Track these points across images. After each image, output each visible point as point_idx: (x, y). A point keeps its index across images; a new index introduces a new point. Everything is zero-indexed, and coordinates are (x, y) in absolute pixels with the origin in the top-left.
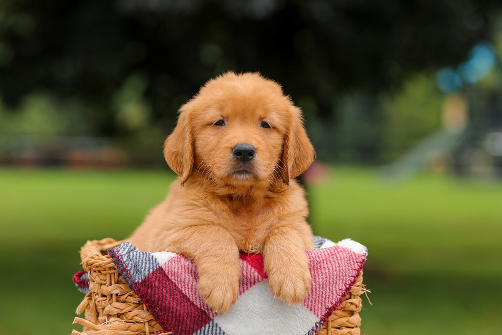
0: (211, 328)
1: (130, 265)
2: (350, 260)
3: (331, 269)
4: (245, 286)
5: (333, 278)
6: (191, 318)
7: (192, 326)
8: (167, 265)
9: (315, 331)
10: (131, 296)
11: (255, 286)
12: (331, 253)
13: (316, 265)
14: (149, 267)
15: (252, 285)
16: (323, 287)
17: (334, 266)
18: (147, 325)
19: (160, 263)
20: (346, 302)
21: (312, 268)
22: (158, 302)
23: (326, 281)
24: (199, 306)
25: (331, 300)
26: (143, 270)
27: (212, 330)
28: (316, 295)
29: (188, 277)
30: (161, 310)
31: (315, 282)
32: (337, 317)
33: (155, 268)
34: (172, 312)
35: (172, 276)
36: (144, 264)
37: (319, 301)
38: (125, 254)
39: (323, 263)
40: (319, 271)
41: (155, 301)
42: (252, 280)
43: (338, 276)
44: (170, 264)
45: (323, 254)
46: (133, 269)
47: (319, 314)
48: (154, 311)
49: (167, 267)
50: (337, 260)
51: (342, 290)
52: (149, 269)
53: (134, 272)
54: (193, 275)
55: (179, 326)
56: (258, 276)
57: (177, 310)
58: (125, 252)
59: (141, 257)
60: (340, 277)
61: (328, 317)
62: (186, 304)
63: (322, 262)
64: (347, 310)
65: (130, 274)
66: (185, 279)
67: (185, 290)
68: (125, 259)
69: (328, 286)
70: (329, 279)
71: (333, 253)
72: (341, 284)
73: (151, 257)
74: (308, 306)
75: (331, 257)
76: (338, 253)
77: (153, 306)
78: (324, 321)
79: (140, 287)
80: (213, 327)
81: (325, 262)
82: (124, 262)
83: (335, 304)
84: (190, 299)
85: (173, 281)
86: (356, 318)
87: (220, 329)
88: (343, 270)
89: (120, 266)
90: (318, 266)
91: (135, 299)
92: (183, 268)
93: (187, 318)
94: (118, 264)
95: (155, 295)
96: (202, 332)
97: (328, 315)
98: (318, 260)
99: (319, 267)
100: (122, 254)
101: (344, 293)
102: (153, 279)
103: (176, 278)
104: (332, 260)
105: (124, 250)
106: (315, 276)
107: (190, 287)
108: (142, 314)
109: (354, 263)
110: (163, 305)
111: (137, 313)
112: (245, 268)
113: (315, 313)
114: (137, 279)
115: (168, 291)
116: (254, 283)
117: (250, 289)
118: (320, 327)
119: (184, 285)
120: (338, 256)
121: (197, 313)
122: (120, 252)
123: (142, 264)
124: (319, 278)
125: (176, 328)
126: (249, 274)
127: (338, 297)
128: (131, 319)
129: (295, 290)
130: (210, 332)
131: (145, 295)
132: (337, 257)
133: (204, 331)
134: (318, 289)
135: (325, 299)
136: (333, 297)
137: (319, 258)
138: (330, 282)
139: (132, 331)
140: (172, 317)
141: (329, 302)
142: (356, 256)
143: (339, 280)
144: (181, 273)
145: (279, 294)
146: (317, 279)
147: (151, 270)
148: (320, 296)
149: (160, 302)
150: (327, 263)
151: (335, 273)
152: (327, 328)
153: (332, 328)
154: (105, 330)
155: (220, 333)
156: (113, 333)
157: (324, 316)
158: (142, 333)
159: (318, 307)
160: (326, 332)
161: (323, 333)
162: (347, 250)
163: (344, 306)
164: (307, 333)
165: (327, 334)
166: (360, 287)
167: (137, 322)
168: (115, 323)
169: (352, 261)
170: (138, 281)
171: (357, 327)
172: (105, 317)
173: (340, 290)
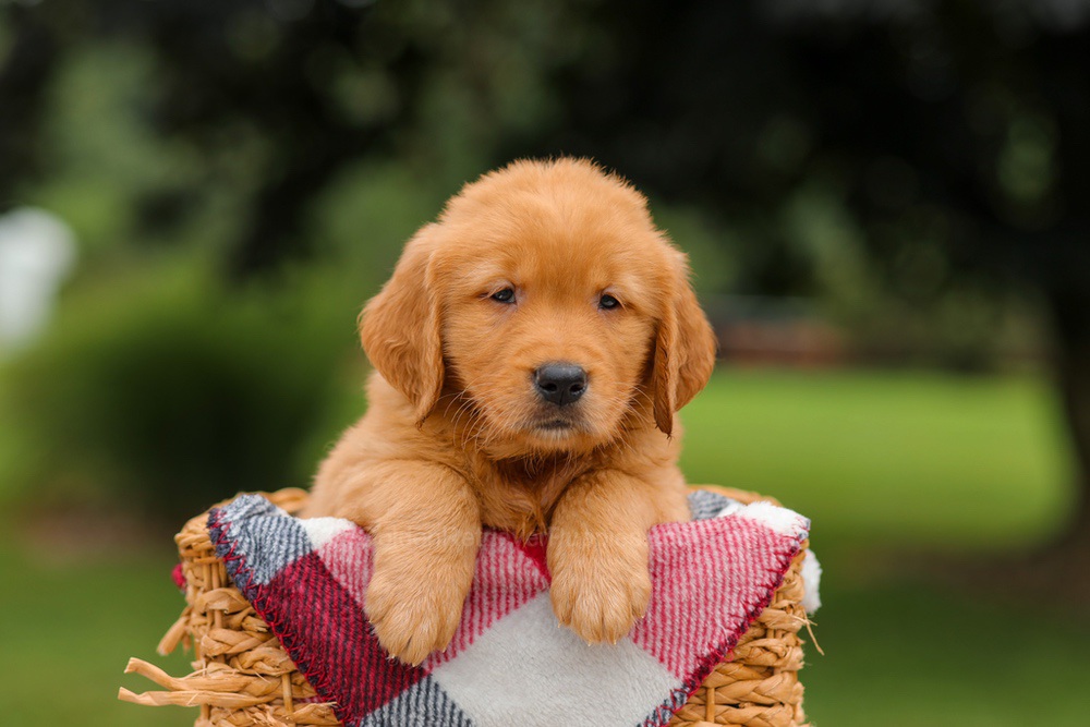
0: (423, 694)
1: (245, 546)
2: (759, 546)
3: (709, 566)
4: (512, 601)
5: (715, 589)
6: (377, 668)
7: (379, 686)
8: (329, 549)
9: (670, 709)
10: (253, 615)
11: (533, 602)
12: (715, 529)
13: (675, 556)
14: (287, 551)
15: (528, 597)
16: (690, 609)
17: (717, 560)
18: (286, 682)
19: (313, 543)
20: (751, 644)
22: (303, 629)
23: (698, 594)
25: (708, 639)
26: (272, 557)
27: (427, 698)
28: (672, 627)
30: (310, 649)
31: (672, 596)
32: (728, 679)
33: (301, 554)
34: (335, 654)
35: (340, 574)
36: (276, 543)
37: (680, 639)
38: (236, 522)
39: (694, 551)
40: (683, 570)
41: (296, 627)
42: (528, 587)
43: (727, 583)
44: (335, 546)
45: (694, 532)
46: (252, 555)
47: (681, 669)
48: (296, 651)
49: (328, 552)
50: (727, 547)
51: (737, 616)
52: (286, 557)
53: (255, 562)
55: (350, 687)
56: (539, 579)
57: (345, 650)
58: (237, 517)
59: (273, 527)
60: (731, 586)
61: (701, 678)
63: (690, 549)
64: (754, 663)
65: (244, 566)
68: (235, 531)
69: (702, 606)
70: (706, 590)
71: (719, 530)
72: (734, 604)
73: (294, 528)
74: (654, 650)
75: (713, 539)
76: (731, 529)
77: (293, 639)
78: (693, 688)
79: (264, 596)
80: (428, 690)
81: (698, 550)
82: (231, 538)
83: (719, 649)
85: (343, 584)
86: (777, 685)
87: (445, 697)
88: (739, 570)
89: (222, 546)
90: (682, 558)
91: (257, 624)
92: (366, 557)
94: (219, 542)
95: (296, 614)
96: (404, 701)
98: (681, 544)
99: (682, 562)
100: (230, 520)
101: (743, 624)
102: (294, 578)
103: (350, 579)
104: (713, 545)
105: (236, 512)
106: (672, 582)
108: (273, 658)
109: (769, 555)
110: (315, 637)
111: (263, 655)
112: (510, 558)
113: (670, 668)
114: (260, 577)
115: (328, 605)
116: (533, 593)
117: (523, 607)
118: (682, 702)
120: (729, 537)
122: (226, 515)
123: (272, 544)
124: (680, 588)
125: (343, 691)
126: (520, 572)
127: (726, 631)
128: (251, 668)
129: (603, 614)
130: (421, 701)
131: (275, 614)
132: (726, 540)
133: (408, 699)
134: (677, 613)
135: (696, 635)
136: (714, 632)
137: (684, 540)
138: (706, 597)
139: (252, 695)
140: (336, 665)
141: (703, 642)
142: (774, 539)
143: (731, 593)
145: (567, 621)
146: (676, 588)
147: (291, 558)
148: (684, 629)
149: (307, 631)
150: (702, 554)
151: (719, 576)
152: (705, 704)
153: (716, 704)
154: (190, 690)
155: (444, 705)
156: (207, 698)
157: (693, 676)
158: (278, 701)
159: (678, 653)
160: (703, 713)
161: (695, 715)
162: (754, 524)
163: (745, 654)
164: (651, 712)
165: (706, 719)
166: (792, 611)
167: (263, 675)
168: (214, 677)
169: (763, 550)
170: (263, 581)
171: (782, 704)
172: (202, 661)
173: (731, 615)
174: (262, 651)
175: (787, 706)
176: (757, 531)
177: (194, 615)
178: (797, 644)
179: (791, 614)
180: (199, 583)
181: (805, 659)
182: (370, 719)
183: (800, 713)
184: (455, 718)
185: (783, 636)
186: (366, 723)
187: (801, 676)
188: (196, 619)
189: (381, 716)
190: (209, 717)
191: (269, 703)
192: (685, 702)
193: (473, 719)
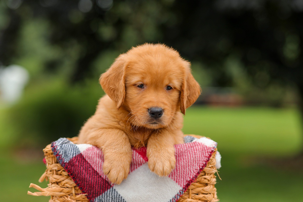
0: (111, 192)
1: (61, 152)
2: (203, 150)
3: (189, 156)
4: (135, 166)
5: (191, 162)
6: (98, 185)
7: (99, 190)
8: (85, 152)
9: (179, 195)
10: (64, 171)
11: (142, 166)
12: (191, 146)
13: (180, 154)
14: (73, 153)
15: (140, 165)
16: (184, 168)
17: (191, 154)
18: (73, 189)
19: (81, 150)
20: (201, 177)
21: (178, 155)
22: (78, 175)
23: (186, 164)
24: (104, 178)
25: (189, 176)
26: (69, 155)
27: (112, 193)
28: (179, 173)
29: (98, 160)
30: (80, 180)
31: (179, 164)
32: (195, 187)
33: (77, 154)
34: (87, 182)
35: (88, 159)
36: (70, 151)
37: (182, 176)
38: (59, 146)
39: (185, 152)
40: (182, 157)
41: (76, 174)
42: (139, 162)
44: (87, 152)
45: (185, 147)
46: (63, 154)
47: (182, 184)
48: (76, 181)
49: (85, 153)
50: (194, 150)
51: (197, 169)
53: (64, 156)
54: (102, 159)
55: (91, 190)
56: (143, 160)
57: (89, 180)
58: (59, 144)
59: (69, 147)
60: (195, 161)
61: (187, 187)
62: (96, 176)
64: (202, 182)
65: (61, 157)
66: (96, 161)
67: (96, 168)
68: (58, 148)
69: (188, 167)
70: (188, 162)
72: (196, 166)
73: (75, 147)
74: (174, 179)
75: (190, 148)
76: (195, 146)
77: (75, 177)
78: (185, 189)
79: (67, 166)
80: (112, 191)
82: (57, 150)
83: (192, 179)
84: (99, 173)
85: (89, 162)
86: (208, 188)
87: (117, 193)
88: (197, 157)
89: (55, 152)
90: (182, 154)
91: (65, 173)
92: (95, 154)
93: (96, 185)
94: (54, 151)
95: (76, 170)
96: (106, 194)
97: (188, 185)
98: (181, 150)
100: (57, 145)
101: (199, 172)
102: (75, 160)
103: (91, 161)
104: (190, 150)
105: (59, 143)
106: (179, 160)
107: (99, 166)
108: (70, 183)
109: (206, 152)
110: (81, 177)
111: (67, 182)
112: (134, 155)
113: (179, 184)
114: (66, 160)
115: (84, 168)
117: (138, 168)
118: (182, 193)
119: (96, 165)
120: (195, 148)
121: (102, 182)
122: (56, 144)
123: (69, 151)
124: (181, 162)
125: (89, 191)
126: (137, 159)
127: (194, 174)
128: (64, 185)
129: (163, 167)
130: (110, 194)
131: (70, 171)
133: (107, 193)
134: (181, 169)
135: (186, 175)
136: (191, 174)
137: (182, 149)
138: (188, 164)
139: (64, 193)
140: (87, 184)
141: (188, 177)
142: (207, 148)
143: (195, 163)
144: (94, 157)
145: (153, 170)
146: (180, 162)
147: (74, 155)
148: (183, 173)
149: (79, 175)
151: (192, 158)
152: (189, 194)
153: (192, 194)
154: (47, 191)
155: (117, 195)
156: (51, 194)
157: (185, 186)
158: (71, 194)
159: (181, 180)
160: (188, 196)
161: (186, 197)
162: (202, 144)
163: (200, 180)
164: (174, 196)
165: (189, 198)
166: (212, 168)
167: (67, 187)
168: (53, 188)
169: (204, 151)
170: (67, 162)
171: (210, 194)
172: (50, 184)
173: (196, 169)
174: (67, 181)
175: (211, 194)
176: (202, 146)
177: (48, 171)
178: (214, 177)
179: (212, 169)
180: (49, 162)
181: (217, 181)
182: (97, 199)
183: (216, 196)
184: (120, 199)
185: (210, 175)
186: (96, 200)
187: (216, 186)
188: (49, 172)
189: (100, 198)
190: (53, 199)
191: (69, 195)
192: (183, 193)
193: (125, 199)
